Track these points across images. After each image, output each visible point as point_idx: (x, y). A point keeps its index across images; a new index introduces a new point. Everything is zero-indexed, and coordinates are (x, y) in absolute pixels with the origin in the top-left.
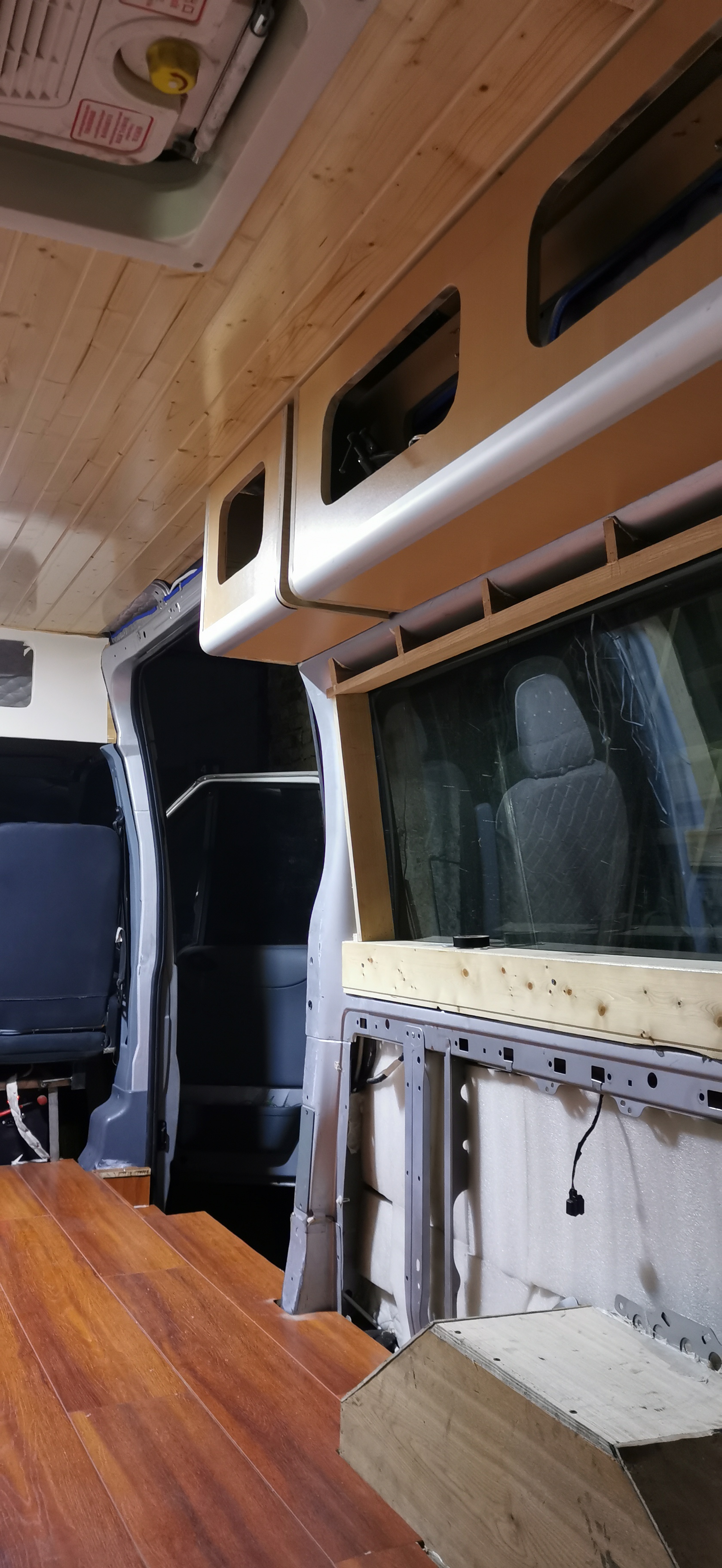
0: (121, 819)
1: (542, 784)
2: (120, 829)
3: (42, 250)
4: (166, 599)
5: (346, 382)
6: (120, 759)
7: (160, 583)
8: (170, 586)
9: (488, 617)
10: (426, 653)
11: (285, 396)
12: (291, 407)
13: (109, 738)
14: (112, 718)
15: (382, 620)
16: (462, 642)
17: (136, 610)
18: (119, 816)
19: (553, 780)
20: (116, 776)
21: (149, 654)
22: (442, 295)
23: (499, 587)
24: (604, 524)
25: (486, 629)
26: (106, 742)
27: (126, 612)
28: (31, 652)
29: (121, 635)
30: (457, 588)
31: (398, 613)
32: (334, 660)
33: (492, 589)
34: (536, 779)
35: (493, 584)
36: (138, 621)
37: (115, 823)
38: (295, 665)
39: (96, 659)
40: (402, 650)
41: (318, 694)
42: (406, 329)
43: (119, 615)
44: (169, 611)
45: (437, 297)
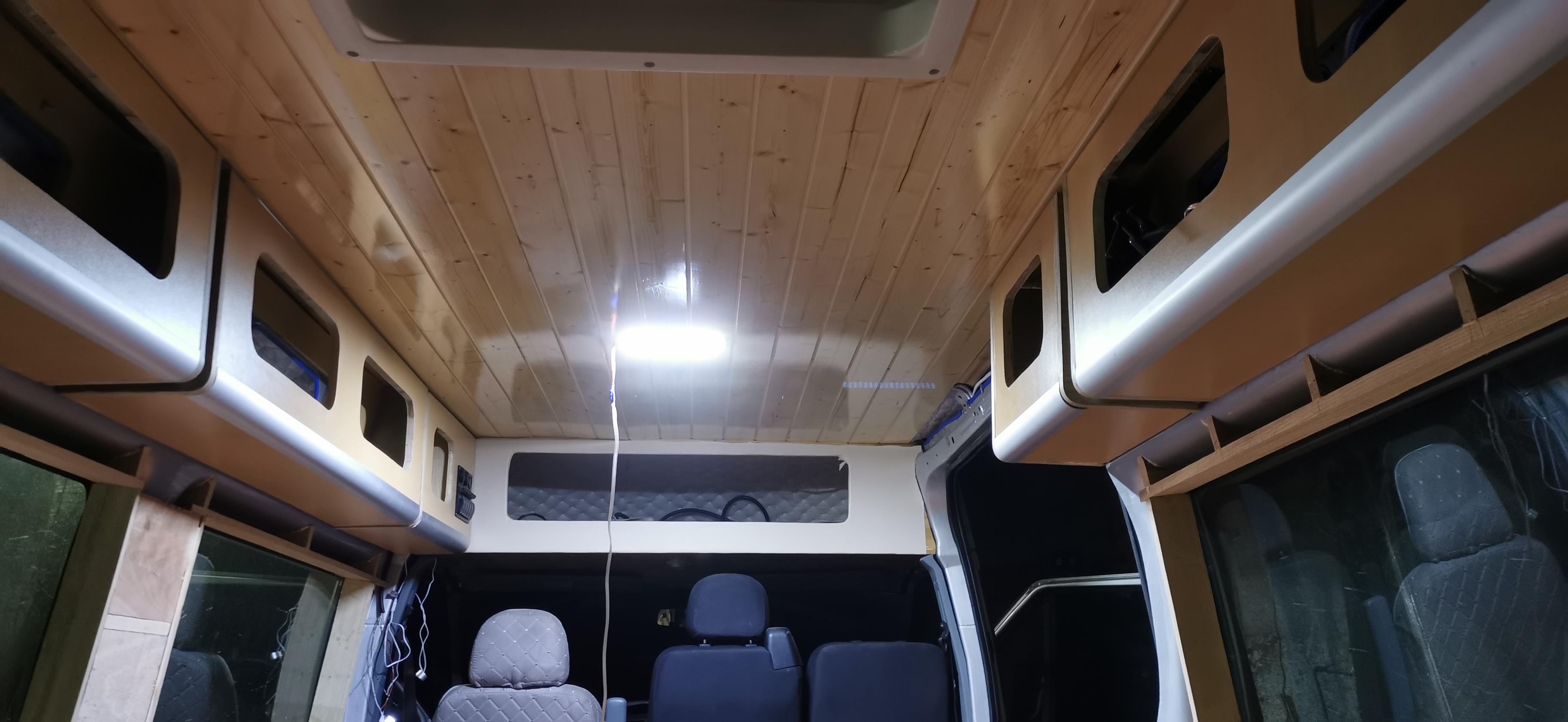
0: (946, 635)
1: (1445, 568)
2: (946, 646)
3: (782, 87)
4: (970, 402)
5: (1111, 160)
6: (941, 570)
7: (961, 386)
8: (971, 389)
9: (1316, 400)
10: (1247, 447)
11: (1054, 184)
12: (1060, 195)
13: (928, 549)
14: (929, 527)
15: (1189, 411)
16: (1288, 432)
17: (944, 415)
18: (944, 633)
19: (1462, 560)
20: (938, 589)
21: (960, 460)
22: (1204, 49)
23: (1324, 362)
24: (1452, 276)
25: (1316, 415)
26: (925, 553)
27: (934, 419)
28: (846, 466)
29: (932, 442)
30: (1273, 368)
31: (1207, 402)
32: (1143, 458)
33: (1318, 367)
34: (1436, 562)
35: (1318, 361)
36: (947, 426)
37: (940, 639)
38: (1102, 465)
39: (910, 468)
40: (1218, 444)
41: (1132, 497)
42: (1167, 93)
43: (928, 423)
44: (973, 415)
45: (1197, 52)
